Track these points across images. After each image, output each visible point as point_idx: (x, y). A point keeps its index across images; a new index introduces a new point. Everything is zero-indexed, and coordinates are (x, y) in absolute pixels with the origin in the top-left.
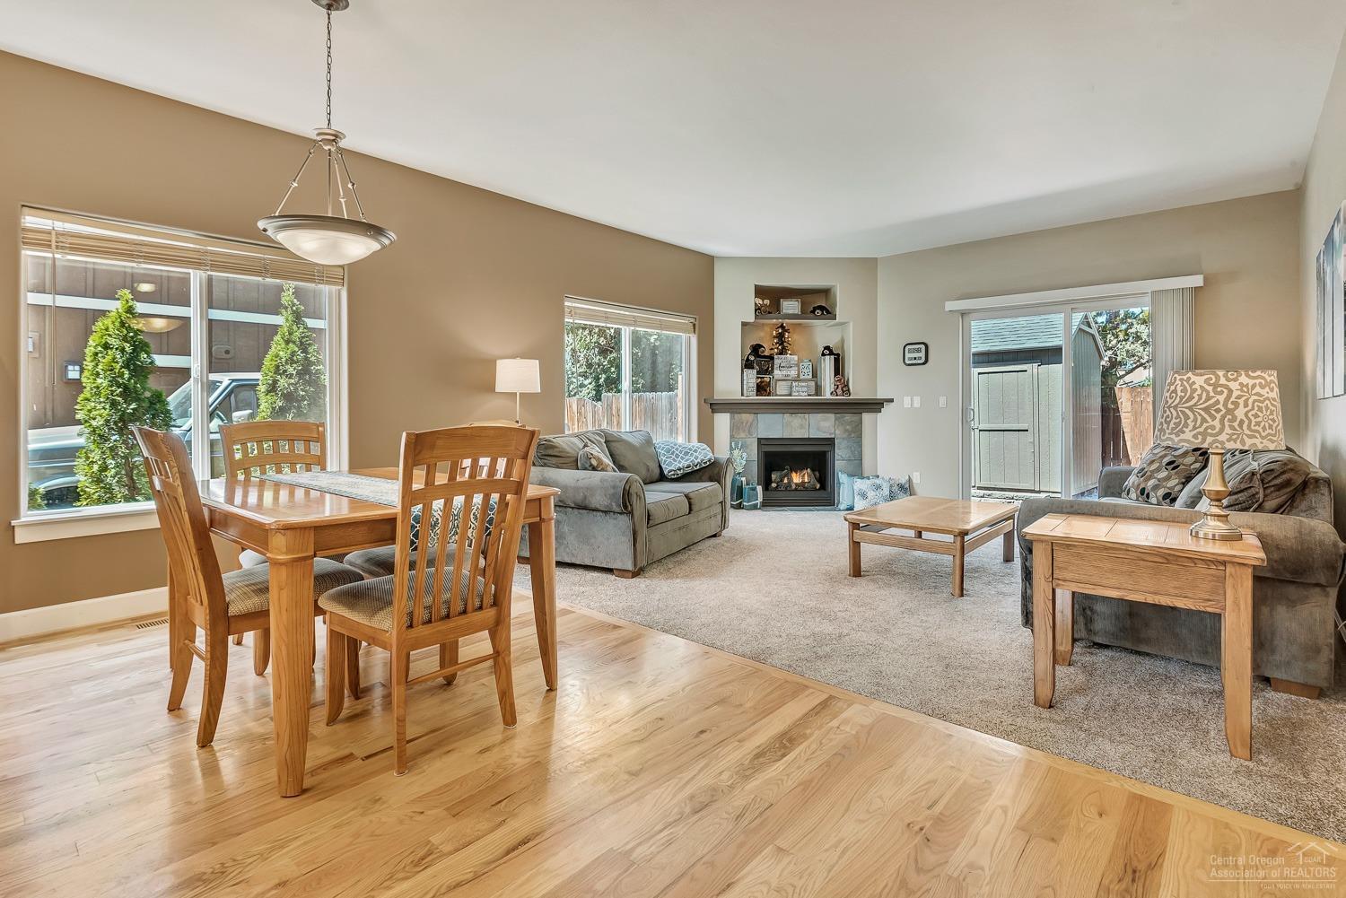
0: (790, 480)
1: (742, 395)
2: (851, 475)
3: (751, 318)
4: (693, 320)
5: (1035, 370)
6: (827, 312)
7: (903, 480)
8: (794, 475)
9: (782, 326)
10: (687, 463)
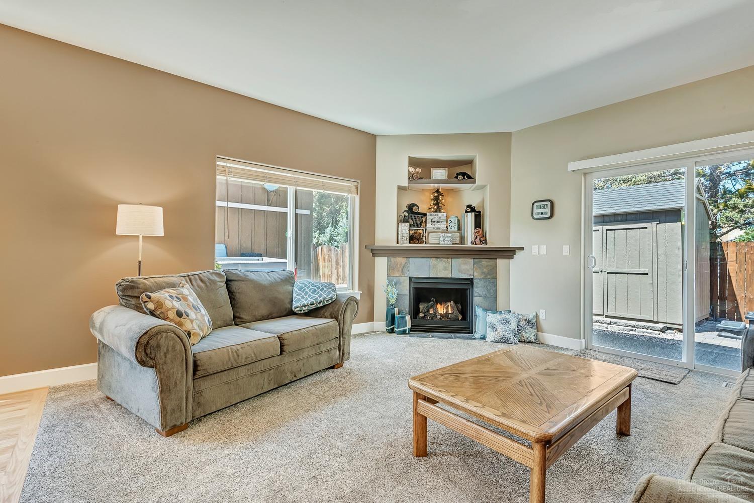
0: (436, 311)
1: (397, 243)
2: (486, 310)
3: (405, 183)
4: (356, 184)
5: (654, 229)
6: (468, 177)
7: (531, 316)
8: (439, 306)
9: (437, 191)
10: (312, 300)
